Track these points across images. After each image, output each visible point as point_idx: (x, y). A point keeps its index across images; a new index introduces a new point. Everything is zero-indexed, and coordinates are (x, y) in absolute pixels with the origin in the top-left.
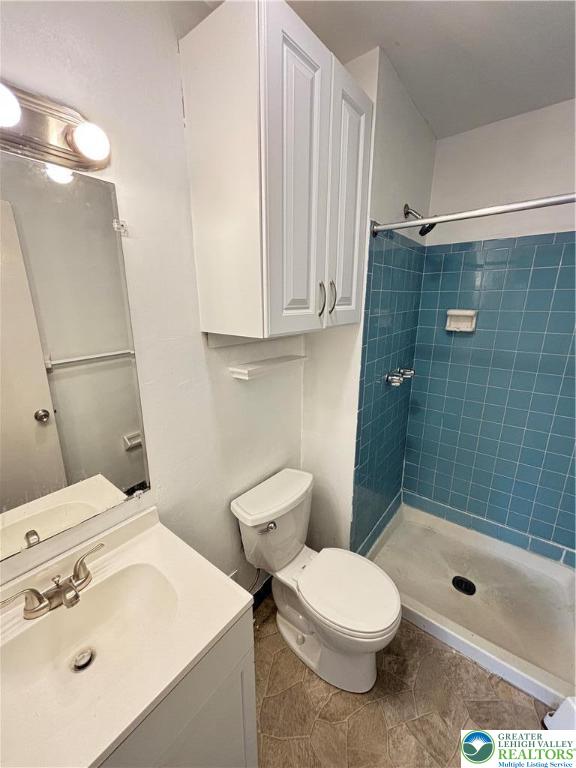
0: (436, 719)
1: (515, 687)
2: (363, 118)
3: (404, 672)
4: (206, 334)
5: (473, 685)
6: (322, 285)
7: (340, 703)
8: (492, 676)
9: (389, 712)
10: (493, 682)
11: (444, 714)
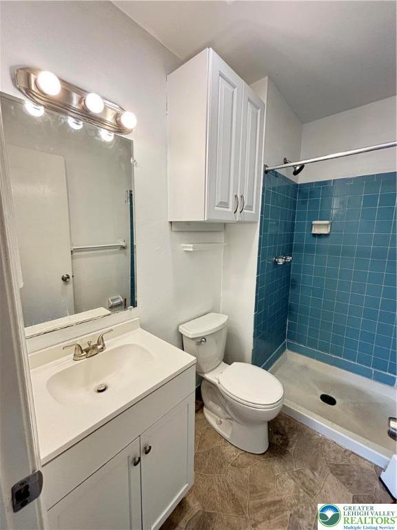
0: (308, 472)
1: (362, 458)
2: (259, 111)
3: (287, 445)
4: (171, 222)
5: (333, 455)
6: (236, 196)
7: (245, 459)
8: (346, 451)
9: (277, 466)
10: (347, 454)
11: (313, 469)
